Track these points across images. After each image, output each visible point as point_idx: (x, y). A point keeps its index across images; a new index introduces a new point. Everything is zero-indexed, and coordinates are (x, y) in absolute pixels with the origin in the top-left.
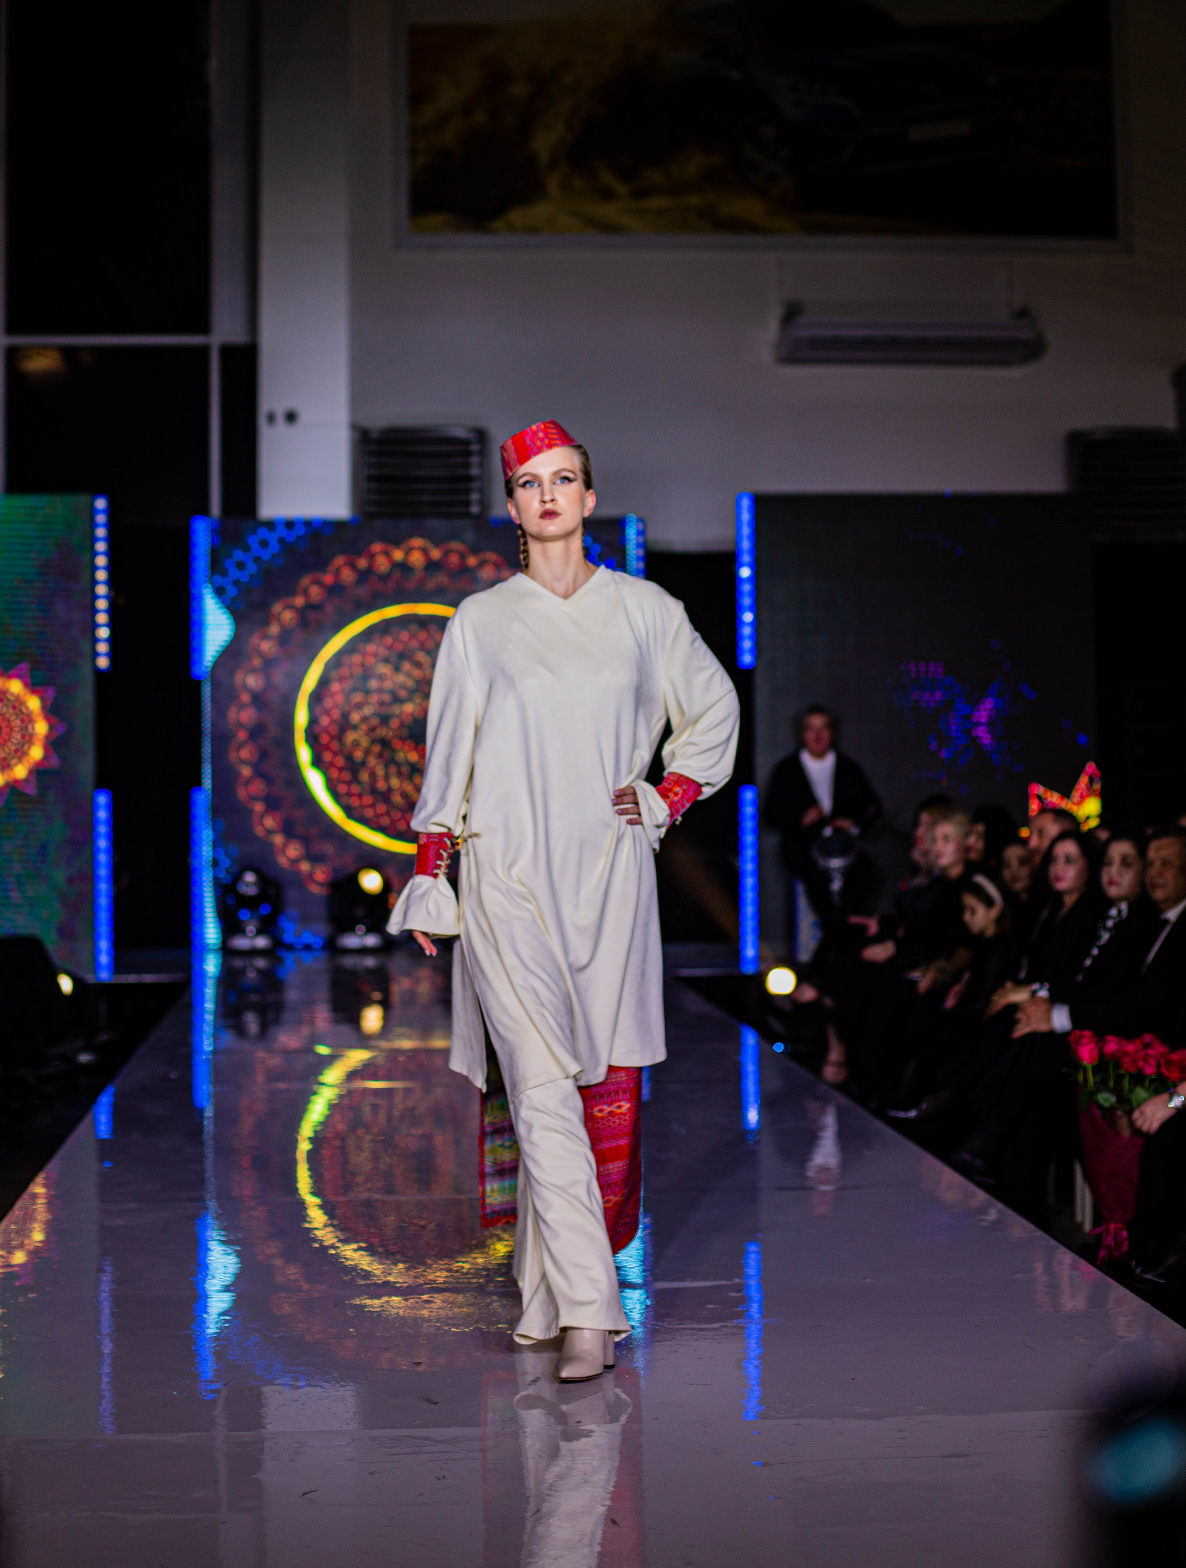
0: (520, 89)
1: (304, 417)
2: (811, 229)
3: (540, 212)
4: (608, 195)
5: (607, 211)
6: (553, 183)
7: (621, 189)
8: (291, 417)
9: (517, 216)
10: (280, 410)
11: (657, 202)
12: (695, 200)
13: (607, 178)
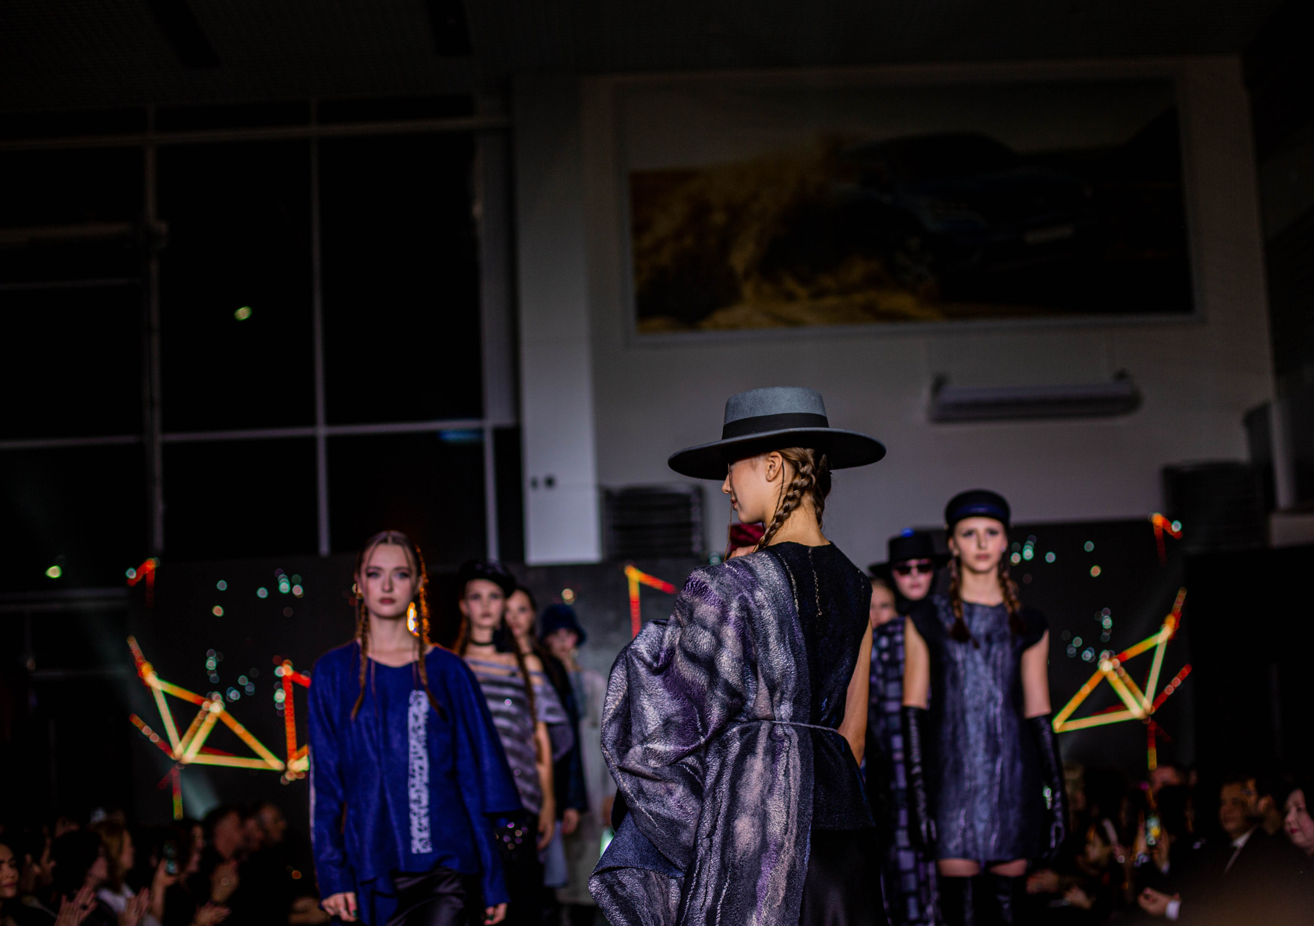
0: (719, 218)
1: (561, 481)
2: (951, 316)
3: (738, 313)
4: (790, 297)
5: (792, 310)
6: (748, 290)
7: (802, 292)
8: (550, 482)
9: (721, 317)
10: (541, 475)
11: (830, 301)
12: (859, 298)
13: (790, 284)
